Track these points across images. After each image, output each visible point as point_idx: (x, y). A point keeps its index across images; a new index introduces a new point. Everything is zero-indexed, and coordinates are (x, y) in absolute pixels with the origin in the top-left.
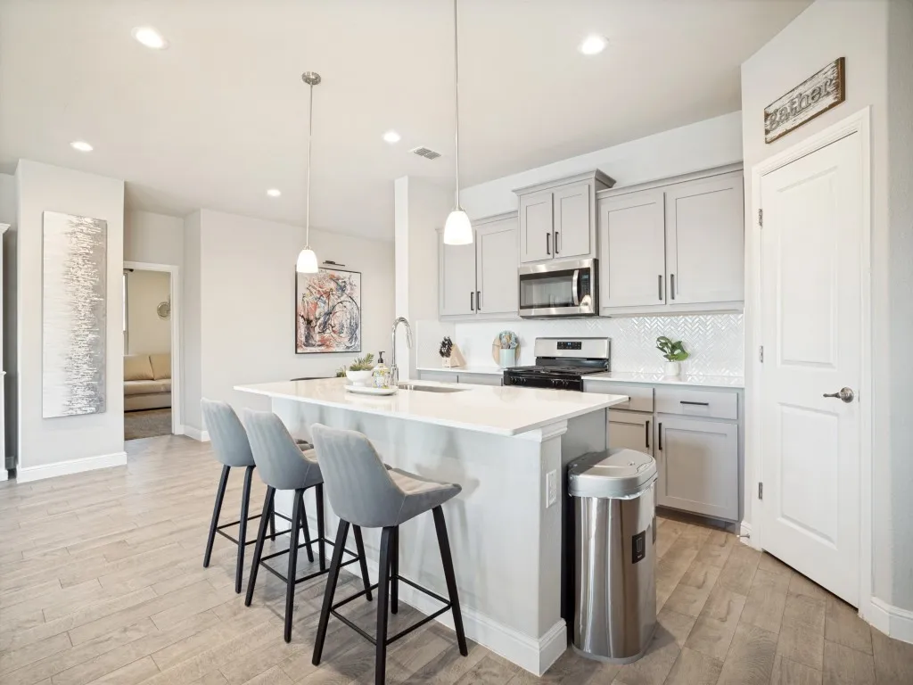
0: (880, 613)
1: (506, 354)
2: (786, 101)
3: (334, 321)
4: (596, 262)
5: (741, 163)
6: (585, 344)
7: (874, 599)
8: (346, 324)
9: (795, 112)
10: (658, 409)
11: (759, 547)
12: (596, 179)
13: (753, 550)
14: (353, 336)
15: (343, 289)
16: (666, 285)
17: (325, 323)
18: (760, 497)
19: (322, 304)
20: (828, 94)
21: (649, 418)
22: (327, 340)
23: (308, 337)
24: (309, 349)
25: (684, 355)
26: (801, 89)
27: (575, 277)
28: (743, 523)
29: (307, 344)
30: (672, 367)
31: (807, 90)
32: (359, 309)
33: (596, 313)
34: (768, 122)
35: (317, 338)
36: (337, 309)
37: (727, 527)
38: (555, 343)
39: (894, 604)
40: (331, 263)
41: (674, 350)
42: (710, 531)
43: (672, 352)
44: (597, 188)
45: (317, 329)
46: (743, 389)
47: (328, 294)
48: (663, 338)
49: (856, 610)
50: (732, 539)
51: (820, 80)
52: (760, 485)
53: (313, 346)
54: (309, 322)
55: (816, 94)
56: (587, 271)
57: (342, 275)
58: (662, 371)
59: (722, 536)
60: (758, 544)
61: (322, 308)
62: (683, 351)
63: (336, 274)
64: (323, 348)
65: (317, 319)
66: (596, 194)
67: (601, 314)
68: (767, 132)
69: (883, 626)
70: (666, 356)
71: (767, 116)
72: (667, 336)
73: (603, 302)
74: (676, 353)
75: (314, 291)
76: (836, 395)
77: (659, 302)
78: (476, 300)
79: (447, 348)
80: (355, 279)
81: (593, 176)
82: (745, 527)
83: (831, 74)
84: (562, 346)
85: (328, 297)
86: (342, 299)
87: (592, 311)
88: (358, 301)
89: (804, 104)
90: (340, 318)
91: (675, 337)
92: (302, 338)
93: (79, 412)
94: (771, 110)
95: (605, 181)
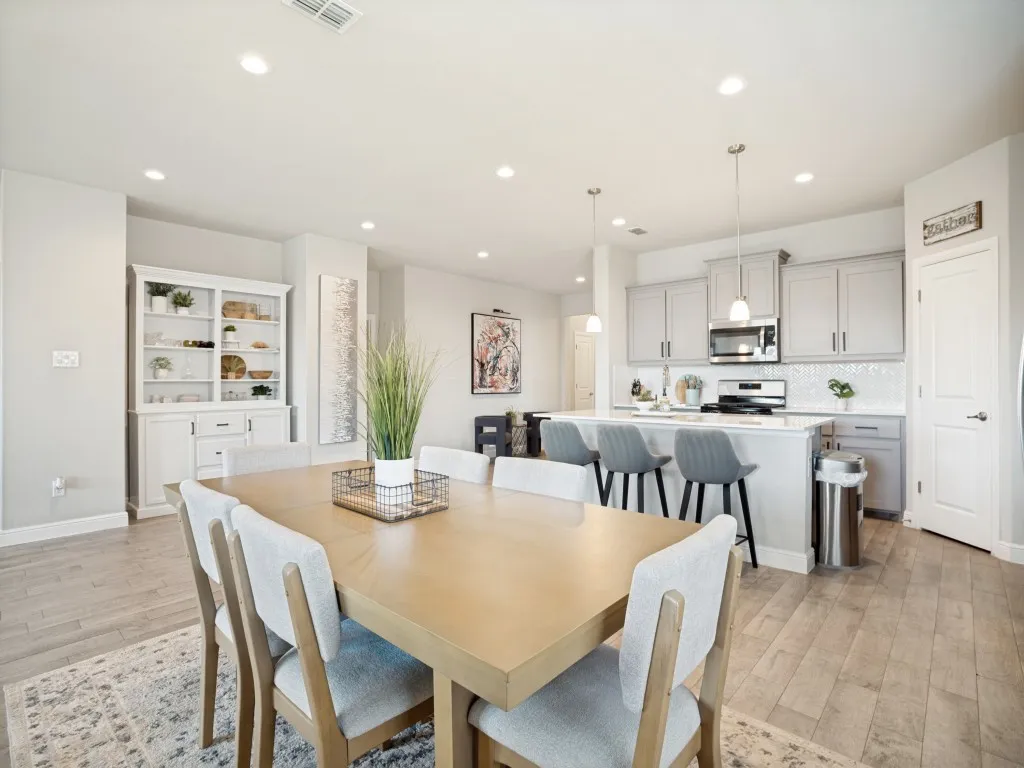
0: (1004, 550)
1: (691, 393)
2: (940, 219)
3: (501, 365)
4: (779, 320)
5: (904, 251)
6: (763, 384)
7: (1002, 542)
8: (510, 368)
9: (947, 229)
10: (836, 433)
11: (919, 527)
12: (779, 256)
13: (915, 530)
14: (515, 379)
15: (507, 334)
16: (839, 341)
17: (494, 366)
18: (920, 491)
19: (491, 349)
20: (971, 222)
21: (830, 440)
22: (496, 382)
23: (482, 379)
24: (483, 390)
25: (851, 393)
26: (952, 215)
27: (762, 333)
28: (905, 512)
29: (482, 386)
30: (841, 402)
31: (956, 216)
32: (520, 354)
33: (778, 362)
34: (926, 231)
35: (488, 379)
36: (503, 353)
37: (892, 517)
38: (738, 384)
39: (1014, 542)
40: (498, 311)
41: (844, 390)
42: (878, 522)
43: (841, 392)
44: (780, 263)
45: (488, 372)
46: (904, 417)
47: (496, 340)
48: (834, 380)
49: (989, 552)
50: (896, 524)
51: (965, 213)
52: (920, 483)
53: (485, 387)
54: (482, 365)
55: (963, 221)
56: (772, 328)
57: (507, 321)
58: (833, 405)
59: (887, 524)
60: (918, 524)
61: (492, 354)
62: (851, 390)
63: (502, 321)
64: (493, 389)
65: (488, 363)
66: (779, 268)
67: (783, 361)
68: (925, 238)
69: (1007, 558)
70: (837, 395)
71: (925, 227)
72: (837, 378)
73: (785, 352)
74: (845, 391)
75: (486, 337)
76: (976, 417)
77: (833, 353)
78: (666, 349)
79: (636, 389)
80: (516, 325)
81: (778, 253)
82: (907, 515)
83: (973, 210)
84: (742, 386)
85: (496, 342)
86: (507, 344)
87: (776, 359)
88: (519, 346)
89: (953, 225)
90: (505, 362)
91: (843, 380)
92: (477, 380)
93: (341, 440)
94: (929, 223)
95: (784, 257)
